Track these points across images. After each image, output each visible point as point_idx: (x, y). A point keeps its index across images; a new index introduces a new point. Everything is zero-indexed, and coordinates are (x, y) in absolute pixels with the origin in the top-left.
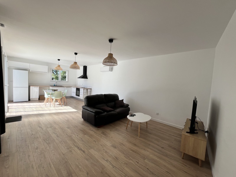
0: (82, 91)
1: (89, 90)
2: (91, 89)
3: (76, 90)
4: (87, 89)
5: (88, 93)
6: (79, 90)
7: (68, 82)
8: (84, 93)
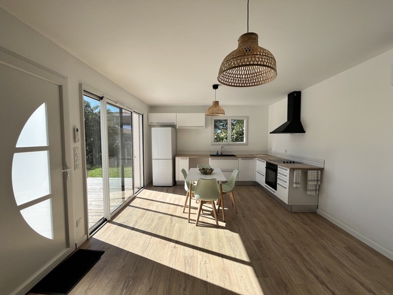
0: (284, 174)
1: (312, 175)
2: (322, 170)
3: (267, 168)
4: (305, 171)
5: (310, 183)
6: (276, 171)
7: (247, 144)
8: (291, 182)
